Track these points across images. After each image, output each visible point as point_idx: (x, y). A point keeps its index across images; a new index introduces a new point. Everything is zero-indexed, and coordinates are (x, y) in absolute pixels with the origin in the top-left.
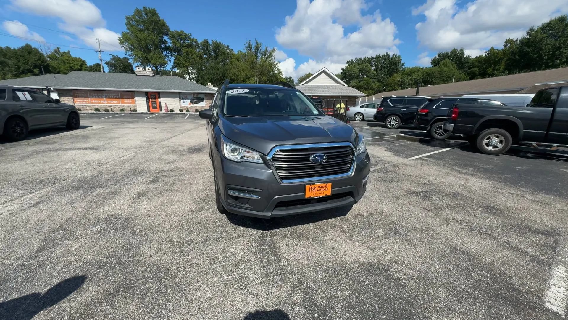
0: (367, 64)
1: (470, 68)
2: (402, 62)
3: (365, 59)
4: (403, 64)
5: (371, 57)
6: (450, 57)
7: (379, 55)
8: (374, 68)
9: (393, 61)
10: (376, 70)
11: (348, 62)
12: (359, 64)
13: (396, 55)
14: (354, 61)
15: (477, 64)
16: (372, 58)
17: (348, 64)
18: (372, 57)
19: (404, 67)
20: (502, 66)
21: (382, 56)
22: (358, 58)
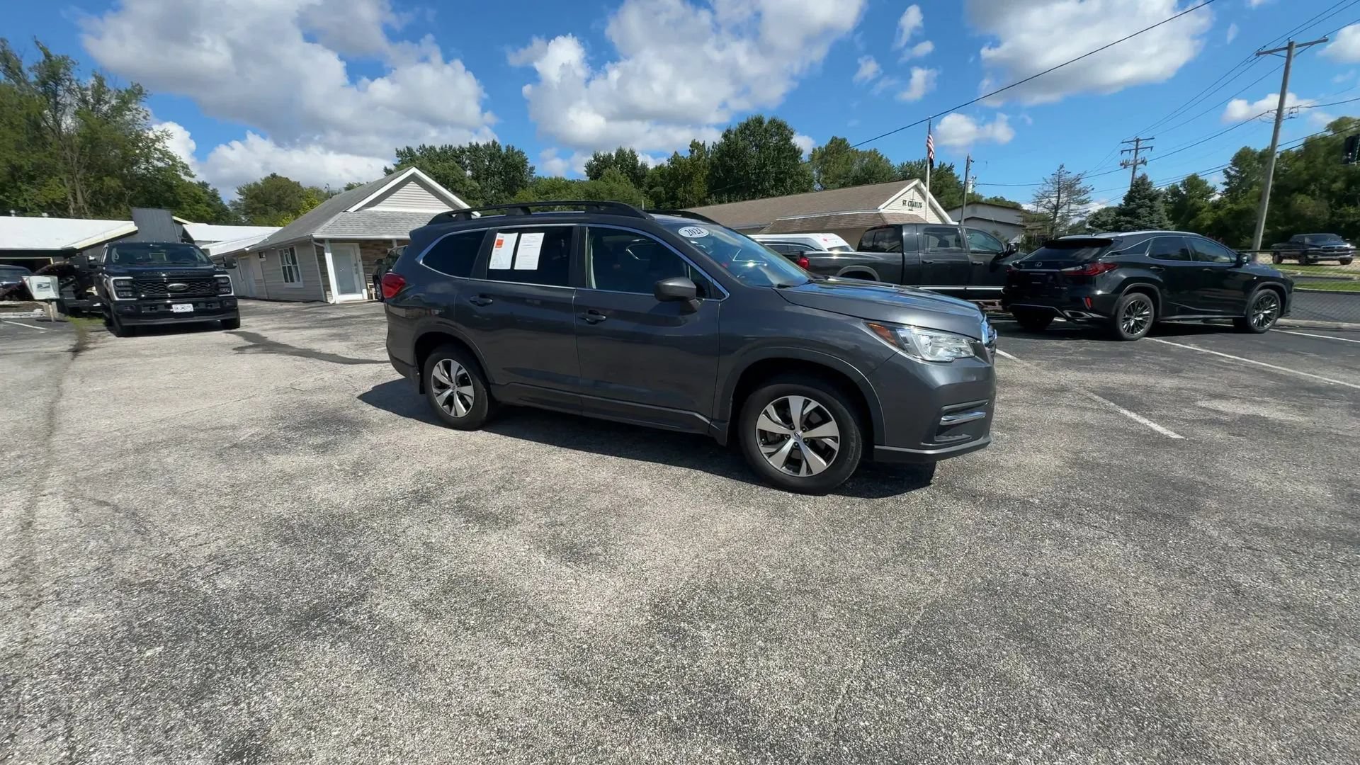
0: (452, 163)
1: (651, 187)
2: (529, 165)
3: (444, 150)
4: (532, 169)
5: (457, 147)
6: (616, 162)
7: (477, 145)
8: (469, 173)
9: (510, 160)
10: (476, 178)
11: (399, 154)
12: (431, 161)
13: (513, 148)
14: (418, 154)
15: (659, 179)
16: (463, 151)
17: (400, 159)
18: (460, 147)
19: (534, 175)
20: (699, 187)
21: (484, 146)
22: (427, 146)
